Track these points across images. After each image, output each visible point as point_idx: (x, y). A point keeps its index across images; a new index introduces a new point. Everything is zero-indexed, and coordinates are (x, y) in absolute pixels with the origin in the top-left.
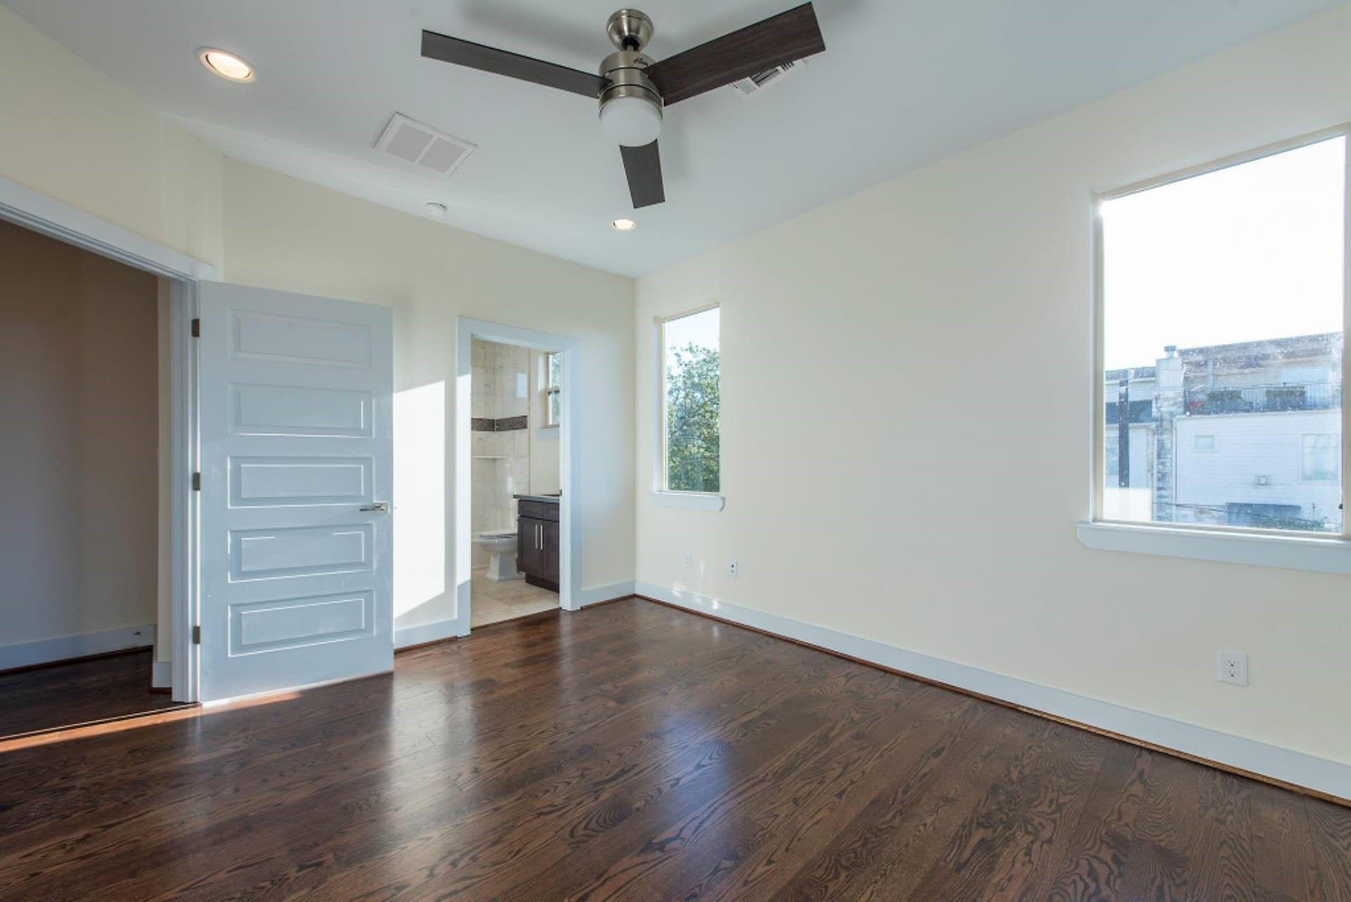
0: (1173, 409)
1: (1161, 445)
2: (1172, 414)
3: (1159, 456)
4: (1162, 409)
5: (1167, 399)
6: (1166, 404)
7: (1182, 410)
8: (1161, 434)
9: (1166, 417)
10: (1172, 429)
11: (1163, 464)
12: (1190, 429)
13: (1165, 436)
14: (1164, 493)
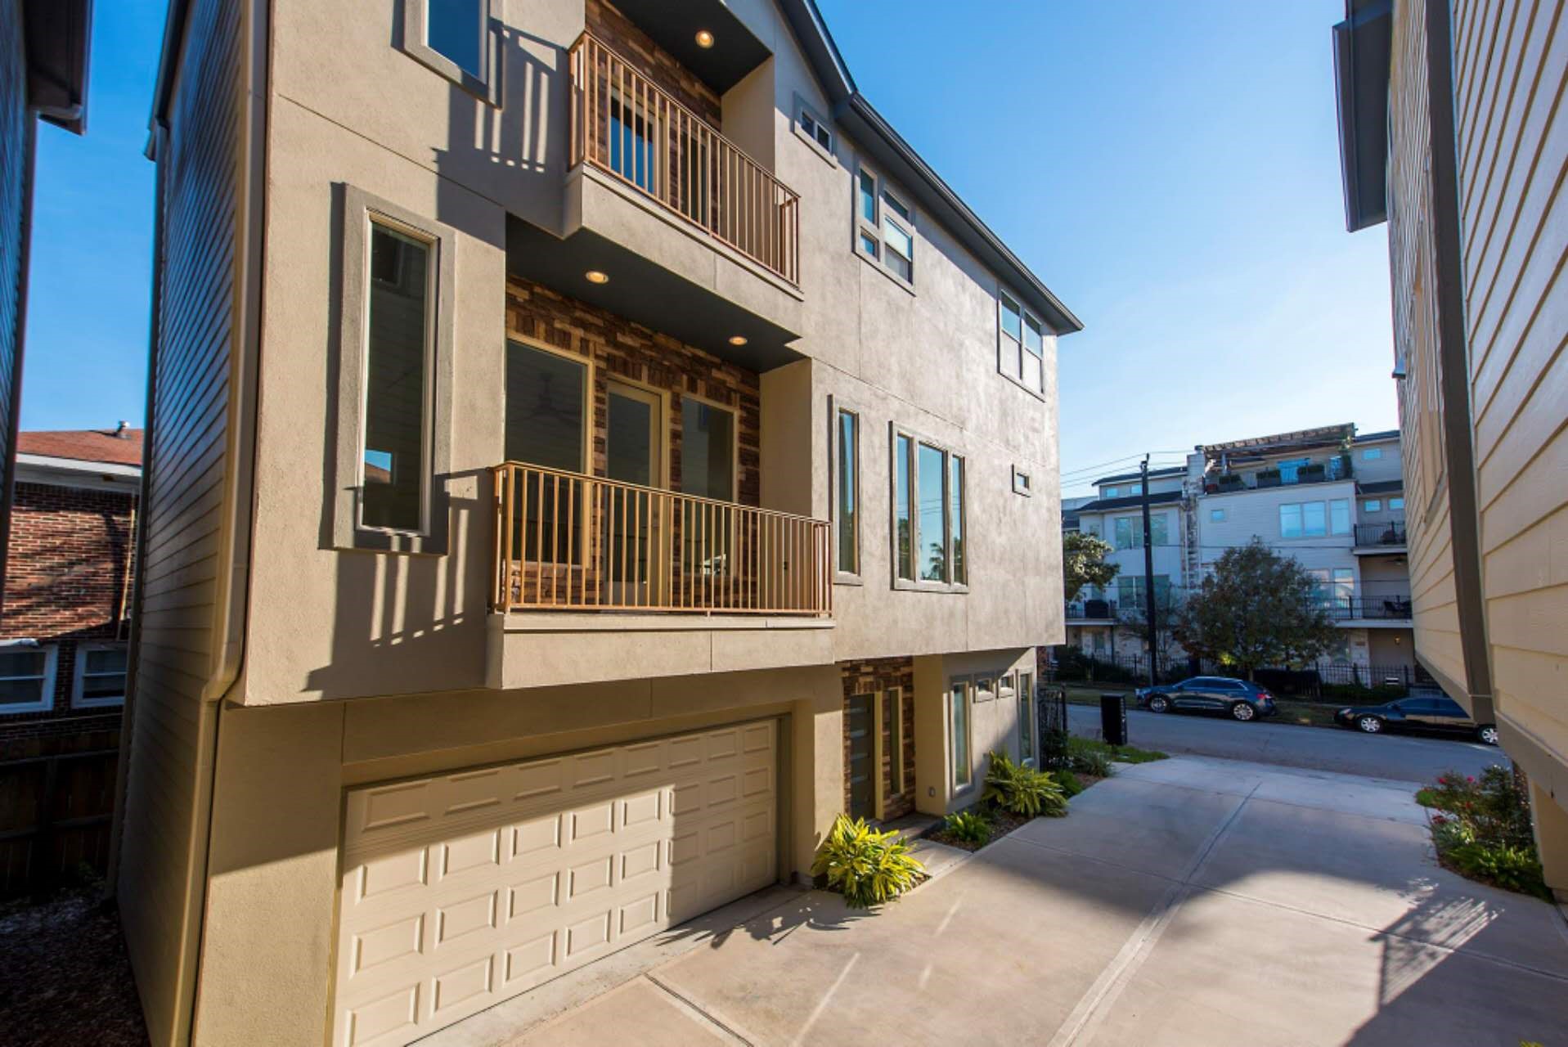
0: (1195, 491)
1: (1189, 517)
2: (1196, 495)
3: (1188, 527)
4: (1190, 492)
5: (1191, 484)
6: (1191, 487)
7: (1201, 492)
8: (1189, 510)
9: (1192, 497)
10: (1196, 505)
11: (1192, 533)
12: (1208, 506)
13: (1192, 513)
14: (1194, 556)
